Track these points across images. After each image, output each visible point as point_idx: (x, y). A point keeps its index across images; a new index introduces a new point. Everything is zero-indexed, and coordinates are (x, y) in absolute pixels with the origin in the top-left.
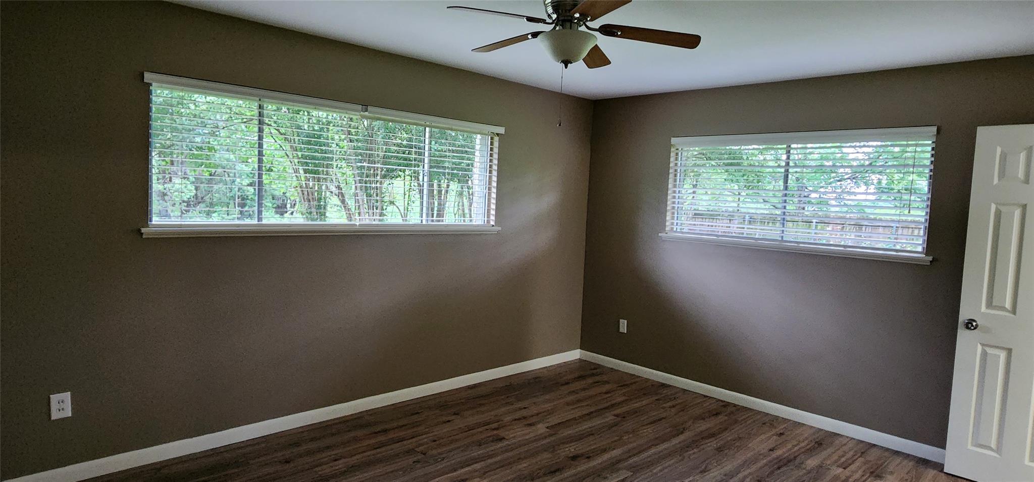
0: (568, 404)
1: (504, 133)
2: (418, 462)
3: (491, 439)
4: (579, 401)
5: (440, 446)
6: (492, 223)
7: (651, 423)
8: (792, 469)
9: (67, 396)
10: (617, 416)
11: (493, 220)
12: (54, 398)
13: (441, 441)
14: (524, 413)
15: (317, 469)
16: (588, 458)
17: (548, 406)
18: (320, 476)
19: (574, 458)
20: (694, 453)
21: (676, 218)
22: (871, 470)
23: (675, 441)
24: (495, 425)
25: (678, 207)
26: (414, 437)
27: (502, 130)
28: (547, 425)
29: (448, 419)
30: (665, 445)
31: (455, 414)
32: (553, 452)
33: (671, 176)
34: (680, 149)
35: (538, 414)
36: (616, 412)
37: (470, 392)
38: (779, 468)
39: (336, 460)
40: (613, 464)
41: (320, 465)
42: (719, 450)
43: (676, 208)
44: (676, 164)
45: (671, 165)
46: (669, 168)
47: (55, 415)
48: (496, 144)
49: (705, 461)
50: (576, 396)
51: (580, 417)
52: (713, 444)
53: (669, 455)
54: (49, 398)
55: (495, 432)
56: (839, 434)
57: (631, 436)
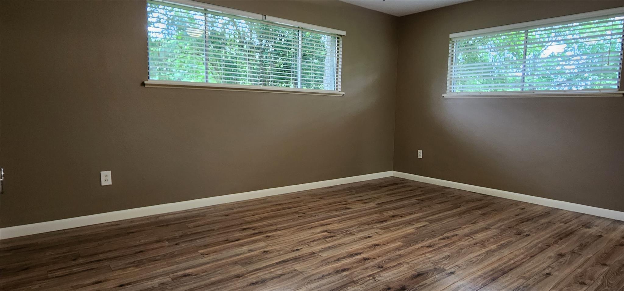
0: (387, 195)
1: (345, 35)
2: (301, 216)
3: (342, 208)
4: (394, 194)
5: (312, 211)
6: (339, 90)
7: (439, 203)
8: (530, 223)
9: (109, 173)
10: (418, 200)
11: (339, 88)
12: (103, 173)
13: (312, 209)
14: (361, 198)
15: (244, 218)
16: (402, 217)
17: (376, 195)
18: (246, 221)
19: (393, 216)
20: (467, 216)
21: (453, 84)
22: (583, 225)
23: (455, 211)
24: (345, 203)
25: (454, 77)
26: (298, 207)
27: (344, 33)
28: (376, 203)
29: (317, 200)
30: (449, 212)
31: (320, 198)
32: (380, 214)
33: (449, 58)
34: (455, 41)
35: (369, 199)
36: (418, 198)
37: (328, 189)
38: (523, 222)
39: (254, 215)
40: (417, 219)
41: (245, 217)
42: (484, 214)
43: (453, 78)
44: (453, 51)
45: (450, 51)
46: (448, 53)
47: (103, 183)
48: (341, 42)
49: (475, 218)
50: (392, 191)
51: (395, 200)
52: (479, 212)
53: (453, 216)
54: (100, 173)
55: (345, 206)
56: (561, 209)
57: (427, 208)
